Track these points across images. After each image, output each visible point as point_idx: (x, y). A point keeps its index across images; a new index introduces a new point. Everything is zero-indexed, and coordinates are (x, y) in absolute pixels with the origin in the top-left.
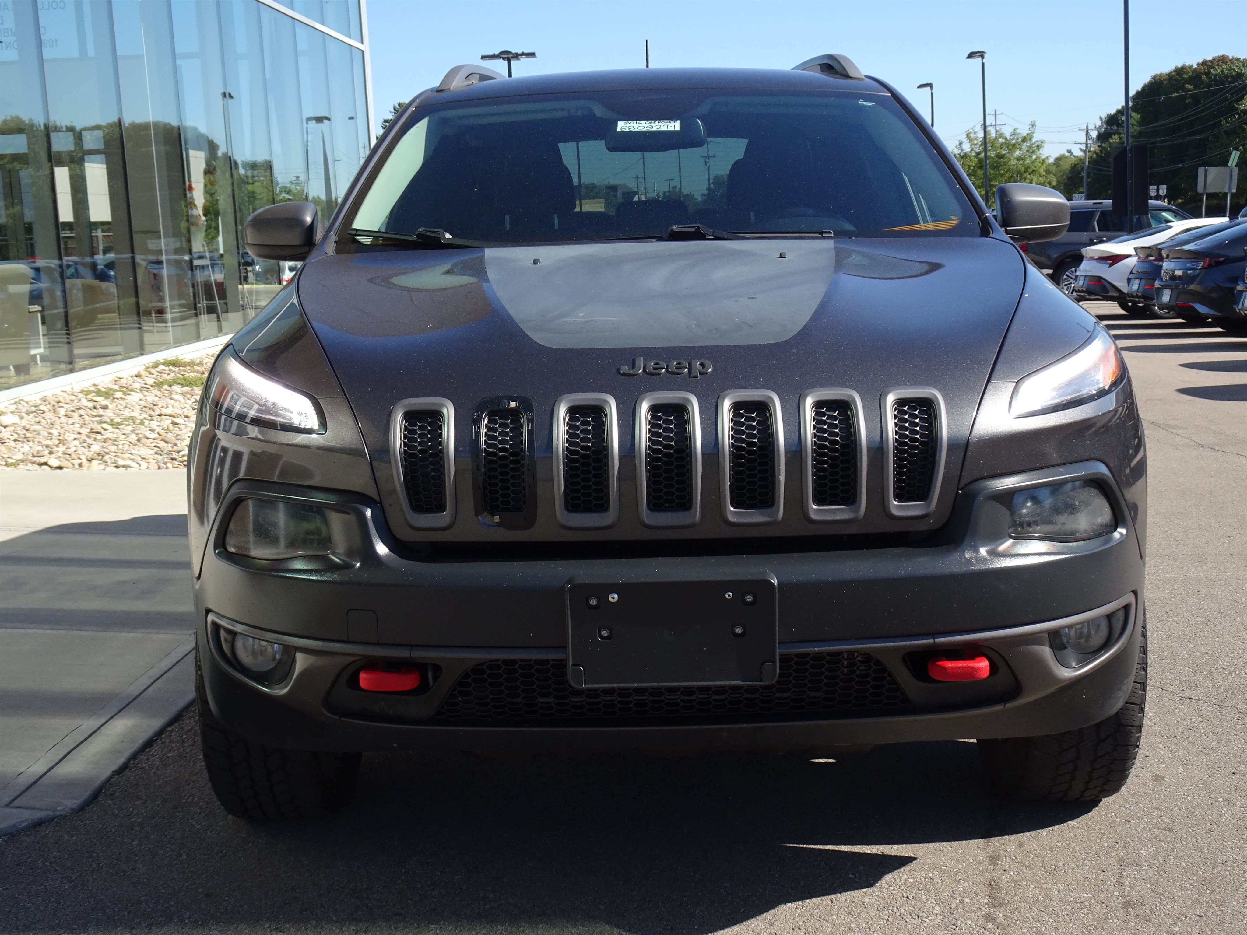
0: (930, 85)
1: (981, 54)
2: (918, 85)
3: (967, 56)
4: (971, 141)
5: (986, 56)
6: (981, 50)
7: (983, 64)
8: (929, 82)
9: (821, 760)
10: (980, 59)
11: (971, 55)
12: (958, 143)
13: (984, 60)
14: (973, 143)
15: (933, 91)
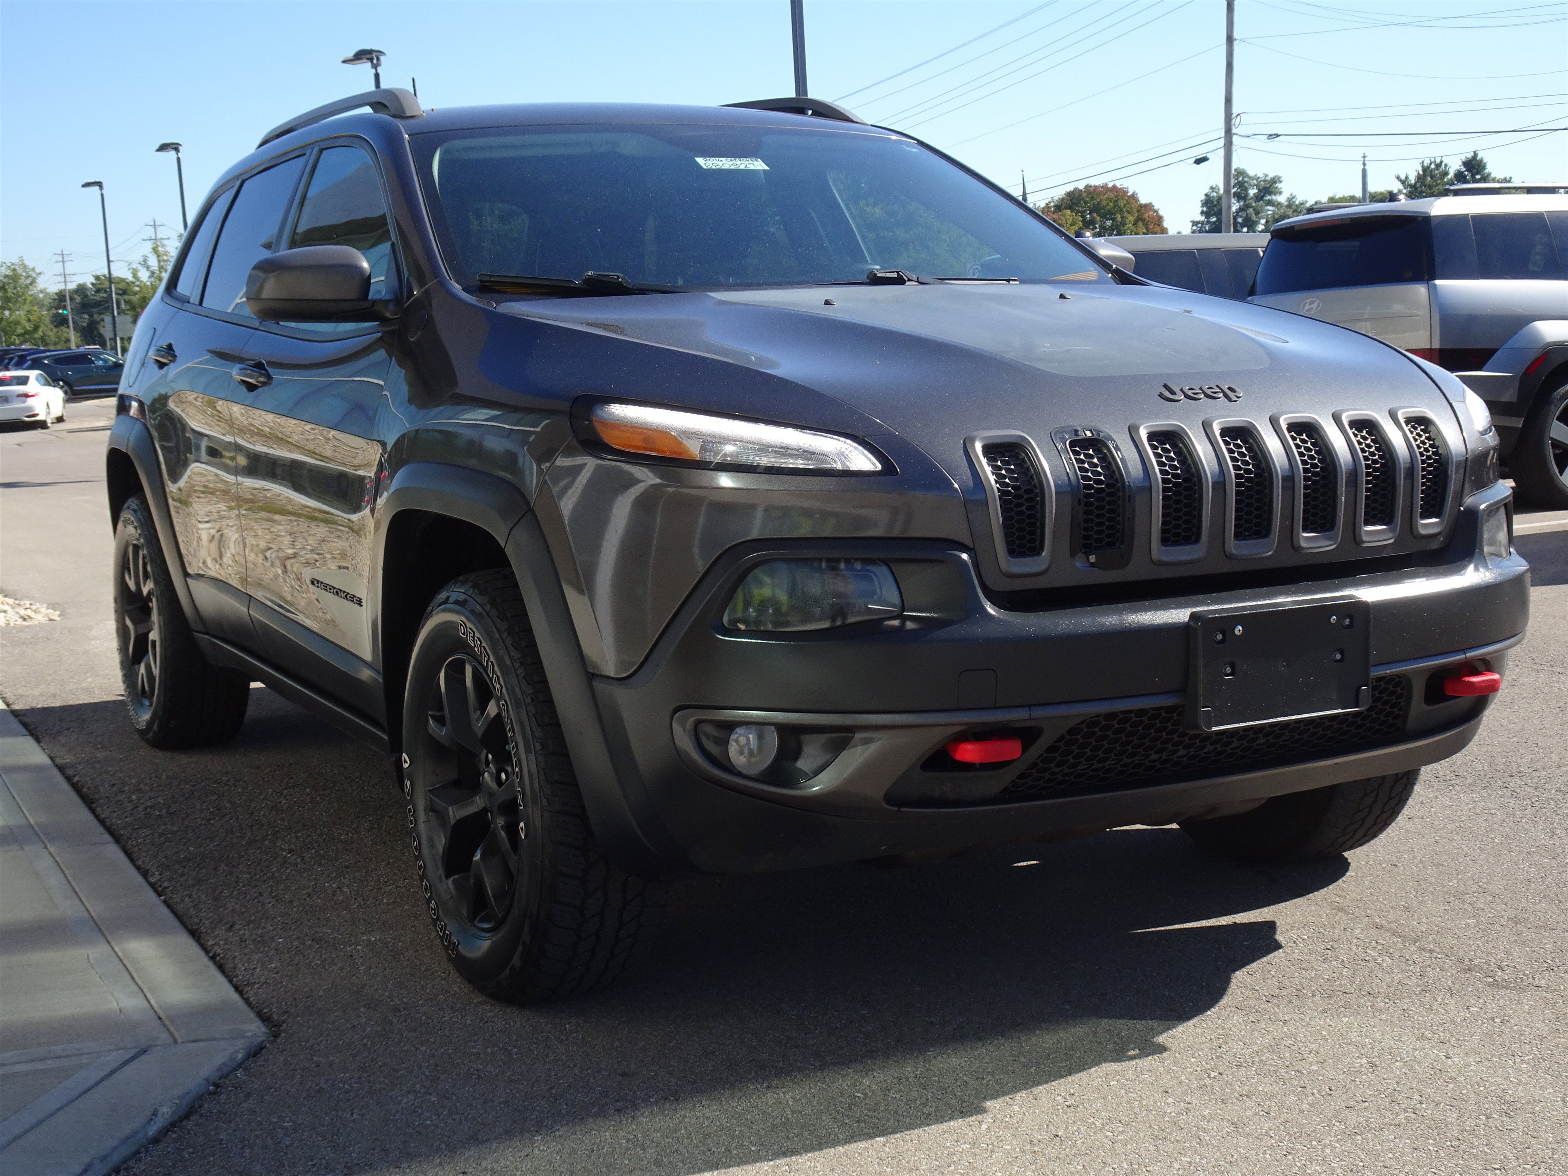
0: (99, 184)
1: (175, 147)
2: (83, 183)
3: (157, 147)
4: (158, 256)
5: (181, 148)
6: (174, 141)
7: (179, 159)
8: (97, 180)
9: (1025, 864)
10: (174, 152)
11: (163, 148)
12: (142, 259)
13: (180, 155)
14: (161, 258)
15: (104, 191)
